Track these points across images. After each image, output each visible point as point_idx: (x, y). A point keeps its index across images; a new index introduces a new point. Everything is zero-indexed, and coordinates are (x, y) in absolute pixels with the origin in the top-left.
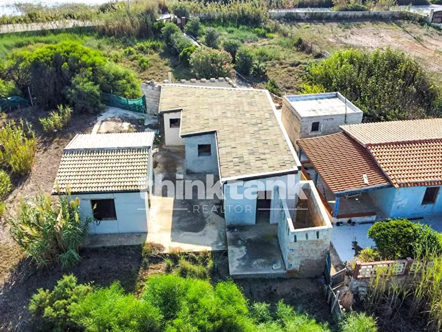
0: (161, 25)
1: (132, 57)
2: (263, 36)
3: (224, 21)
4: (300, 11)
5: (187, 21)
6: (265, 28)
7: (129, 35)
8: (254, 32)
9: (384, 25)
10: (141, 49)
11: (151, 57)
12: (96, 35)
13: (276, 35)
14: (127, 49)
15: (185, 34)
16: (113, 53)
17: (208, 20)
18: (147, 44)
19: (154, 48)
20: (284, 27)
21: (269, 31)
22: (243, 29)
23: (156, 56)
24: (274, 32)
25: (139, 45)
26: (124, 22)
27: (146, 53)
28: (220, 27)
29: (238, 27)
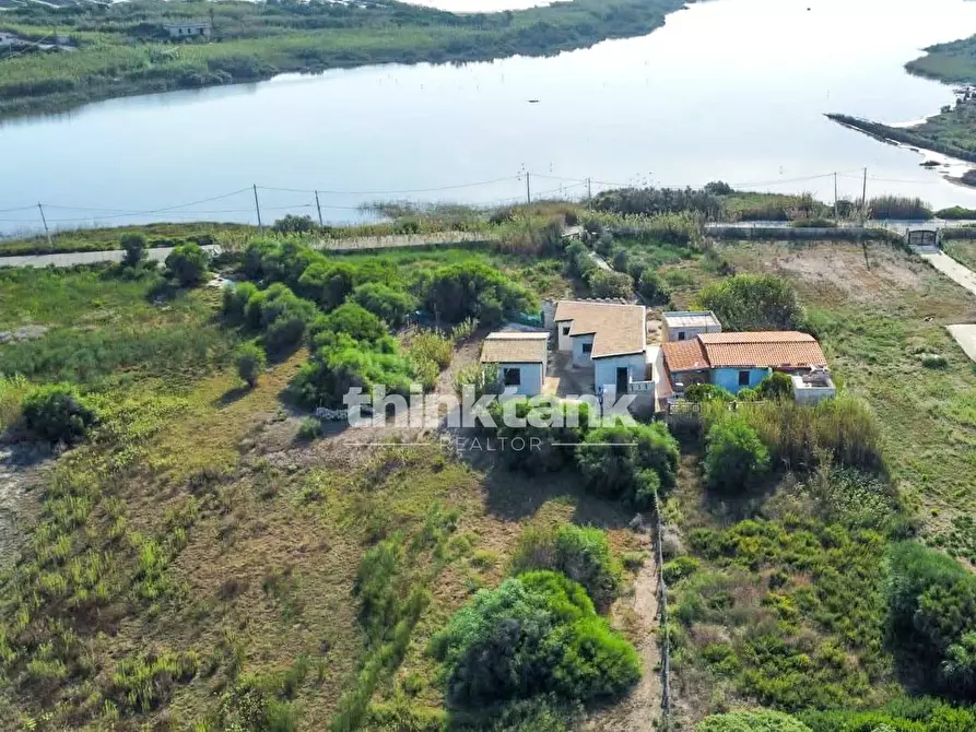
0: (567, 243)
1: (531, 277)
2: (688, 257)
3: (645, 238)
4: (746, 225)
5: (597, 237)
6: (692, 248)
7: (529, 253)
8: (678, 253)
9: (847, 246)
10: (542, 270)
11: (554, 278)
12: (490, 251)
13: (702, 257)
14: (526, 269)
15: (594, 253)
16: (509, 271)
17: (626, 237)
18: (548, 263)
19: (557, 268)
20: (716, 246)
21: (696, 251)
22: (665, 249)
23: (557, 276)
24: (701, 253)
25: (540, 264)
26: (523, 238)
27: (546, 274)
28: (639, 245)
29: (660, 246)
